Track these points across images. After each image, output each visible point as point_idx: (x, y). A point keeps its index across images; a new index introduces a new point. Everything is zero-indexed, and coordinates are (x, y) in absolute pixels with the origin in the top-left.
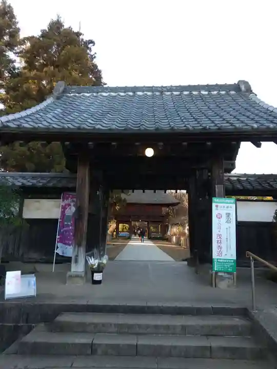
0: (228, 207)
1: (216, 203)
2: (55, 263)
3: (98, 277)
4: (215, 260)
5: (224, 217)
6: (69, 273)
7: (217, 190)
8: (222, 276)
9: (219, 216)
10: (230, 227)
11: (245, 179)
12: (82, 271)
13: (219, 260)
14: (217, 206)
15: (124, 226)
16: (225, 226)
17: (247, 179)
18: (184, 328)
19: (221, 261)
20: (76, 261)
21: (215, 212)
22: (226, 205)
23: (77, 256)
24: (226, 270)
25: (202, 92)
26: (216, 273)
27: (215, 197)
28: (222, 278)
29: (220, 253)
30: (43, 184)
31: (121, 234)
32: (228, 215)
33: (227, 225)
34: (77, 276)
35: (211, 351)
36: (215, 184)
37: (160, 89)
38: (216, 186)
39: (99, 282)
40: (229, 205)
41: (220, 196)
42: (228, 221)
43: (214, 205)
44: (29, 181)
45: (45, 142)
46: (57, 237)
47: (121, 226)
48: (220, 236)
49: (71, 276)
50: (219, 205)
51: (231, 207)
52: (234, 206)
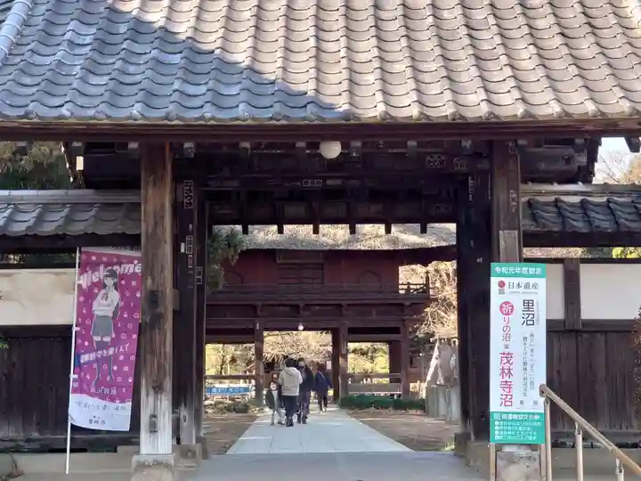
0: (527, 286)
1: (501, 275)
4: (496, 416)
5: (519, 307)
7: (502, 242)
8: (511, 453)
9: (507, 309)
10: (532, 335)
11: (605, 199)
13: (504, 417)
14: (502, 284)
17: (608, 201)
19: (510, 417)
21: (496, 299)
22: (524, 281)
24: (521, 439)
26: (499, 447)
27: (498, 261)
28: (512, 459)
29: (507, 400)
32: (528, 304)
33: (528, 330)
34: (158, 465)
36: (499, 229)
38: (501, 232)
40: (532, 281)
41: (510, 260)
42: (529, 321)
43: (494, 281)
46: (74, 377)
48: (507, 356)
50: (506, 280)
51: (535, 286)
52: (542, 282)
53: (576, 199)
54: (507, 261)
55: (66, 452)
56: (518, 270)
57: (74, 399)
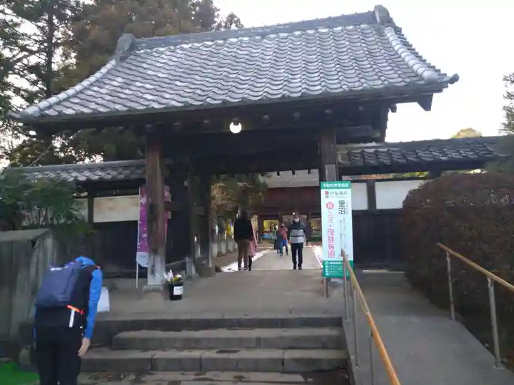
0: (341, 193)
1: (326, 188)
2: (139, 277)
3: (177, 291)
5: (337, 206)
6: (145, 288)
7: (327, 171)
9: (331, 206)
10: (344, 219)
11: (386, 150)
12: (159, 284)
13: (331, 263)
14: (327, 193)
15: (271, 223)
16: (337, 217)
17: (388, 150)
18: (258, 340)
20: (153, 272)
21: (324, 201)
22: (338, 191)
23: (153, 266)
25: (320, 30)
26: (329, 279)
27: (325, 181)
29: (332, 254)
30: (125, 176)
31: (266, 235)
32: (342, 203)
33: (341, 217)
34: (154, 290)
35: (283, 364)
36: (325, 164)
37: (261, 31)
38: (326, 167)
39: (179, 297)
40: (343, 190)
41: (331, 180)
42: (342, 211)
43: (323, 192)
44: (108, 174)
45: (94, 129)
46: (138, 244)
47: (266, 224)
48: (331, 231)
49: (148, 291)
50: (329, 191)
51: (345, 193)
52: (349, 191)
53: (372, 150)
54: (329, 181)
55: (135, 277)
56: (336, 185)
57: (138, 254)
